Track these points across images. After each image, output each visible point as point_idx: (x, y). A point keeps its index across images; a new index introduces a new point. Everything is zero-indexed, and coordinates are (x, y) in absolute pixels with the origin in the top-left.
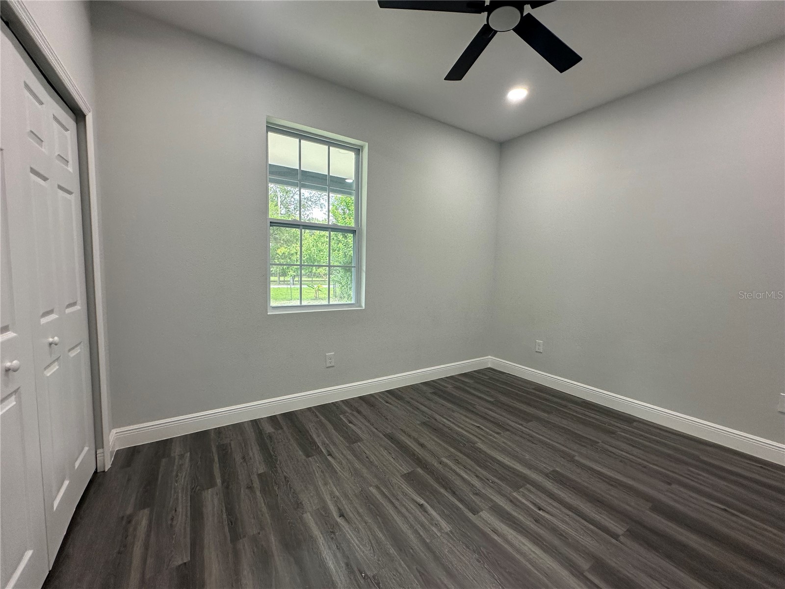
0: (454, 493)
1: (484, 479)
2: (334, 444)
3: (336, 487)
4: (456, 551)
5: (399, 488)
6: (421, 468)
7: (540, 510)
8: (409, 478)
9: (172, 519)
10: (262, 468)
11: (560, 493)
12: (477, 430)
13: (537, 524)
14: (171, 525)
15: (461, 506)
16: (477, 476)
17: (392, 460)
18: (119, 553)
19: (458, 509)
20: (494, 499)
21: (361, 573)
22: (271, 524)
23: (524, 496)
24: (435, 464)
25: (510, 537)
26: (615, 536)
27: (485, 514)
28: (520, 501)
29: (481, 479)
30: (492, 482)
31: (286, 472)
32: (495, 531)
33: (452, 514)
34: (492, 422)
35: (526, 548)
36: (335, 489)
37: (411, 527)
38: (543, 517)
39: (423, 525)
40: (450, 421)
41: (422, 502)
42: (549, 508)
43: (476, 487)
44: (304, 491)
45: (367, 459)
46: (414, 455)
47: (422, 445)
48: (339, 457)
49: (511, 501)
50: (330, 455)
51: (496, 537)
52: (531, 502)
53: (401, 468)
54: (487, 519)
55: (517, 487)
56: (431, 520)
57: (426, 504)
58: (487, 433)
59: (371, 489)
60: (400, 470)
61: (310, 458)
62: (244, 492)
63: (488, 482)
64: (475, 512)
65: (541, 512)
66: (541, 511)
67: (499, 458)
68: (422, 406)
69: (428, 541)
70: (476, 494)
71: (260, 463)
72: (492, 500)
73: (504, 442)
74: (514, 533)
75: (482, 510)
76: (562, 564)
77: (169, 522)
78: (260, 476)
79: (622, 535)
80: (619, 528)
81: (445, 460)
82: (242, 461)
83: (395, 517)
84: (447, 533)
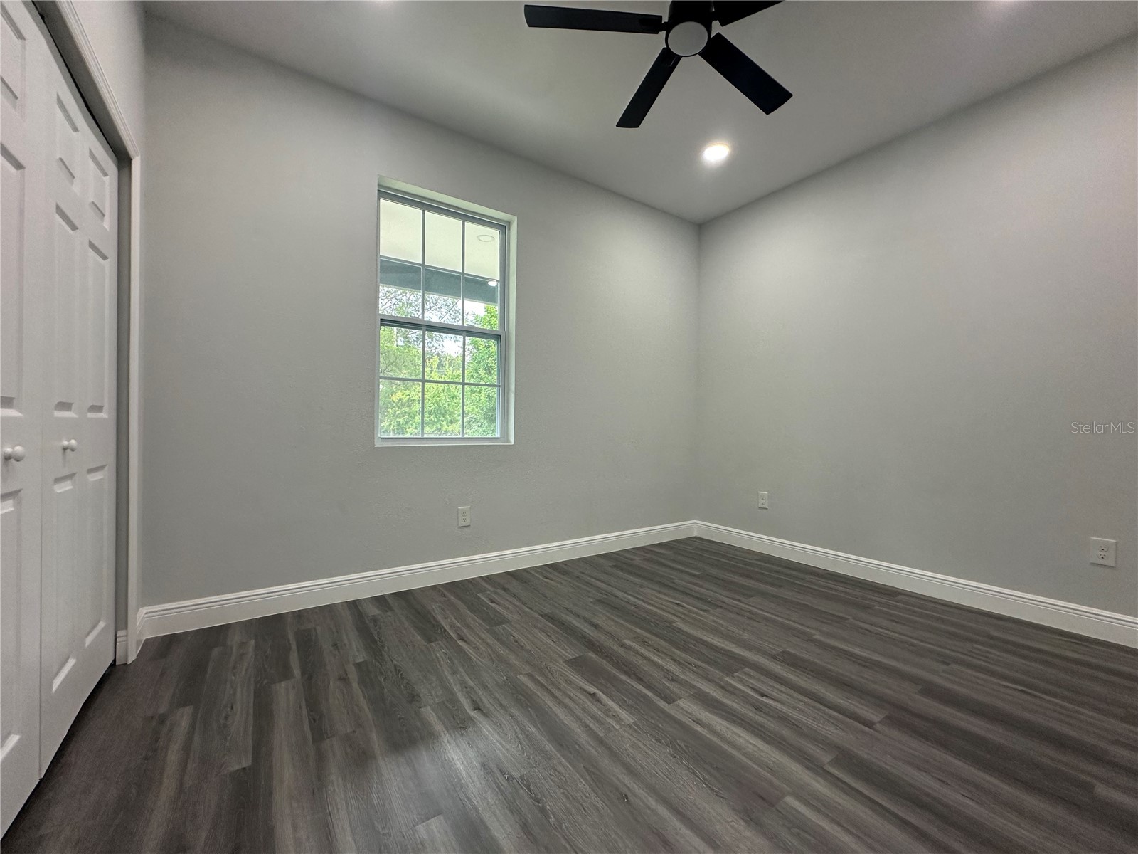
0: (640, 680)
1: (683, 662)
2: (468, 626)
3: (469, 677)
4: (642, 746)
5: (561, 675)
6: (593, 651)
7: (763, 696)
8: (576, 664)
9: (226, 718)
10: (361, 656)
11: (791, 676)
12: (676, 607)
13: (758, 712)
14: (225, 726)
15: (650, 694)
16: (674, 660)
17: (552, 643)
18: (146, 758)
19: (645, 696)
20: (699, 685)
21: (503, 774)
22: (373, 720)
23: (741, 681)
24: (615, 648)
25: (718, 728)
26: (870, 725)
27: (683, 703)
28: (735, 688)
29: (680, 663)
30: (695, 667)
31: (396, 661)
32: (697, 721)
33: (636, 703)
34: (697, 598)
35: (741, 740)
36: (467, 679)
37: (578, 719)
38: (766, 705)
39: (594, 717)
40: (637, 598)
41: (593, 690)
42: (775, 694)
43: (672, 673)
44: (423, 682)
45: (516, 644)
46: (584, 637)
47: (596, 626)
48: (475, 641)
49: (722, 687)
50: (462, 639)
51: (699, 729)
52: (750, 687)
53: (564, 653)
54: (687, 708)
55: (730, 672)
56: (607, 710)
57: (600, 694)
58: (690, 611)
59: (521, 677)
60: (564, 655)
61: (432, 644)
62: (333, 685)
63: (691, 667)
64: (669, 699)
65: (764, 699)
66: (765, 697)
67: (706, 639)
68: (597, 581)
69: (601, 734)
70: (673, 680)
71: (358, 650)
72: (693, 687)
73: (714, 621)
74: (725, 723)
75: (680, 698)
76: (792, 757)
77: (222, 721)
78: (358, 665)
79: (880, 722)
80: (874, 716)
81: (628, 642)
82: (332, 648)
83: (555, 709)
84: (630, 726)
